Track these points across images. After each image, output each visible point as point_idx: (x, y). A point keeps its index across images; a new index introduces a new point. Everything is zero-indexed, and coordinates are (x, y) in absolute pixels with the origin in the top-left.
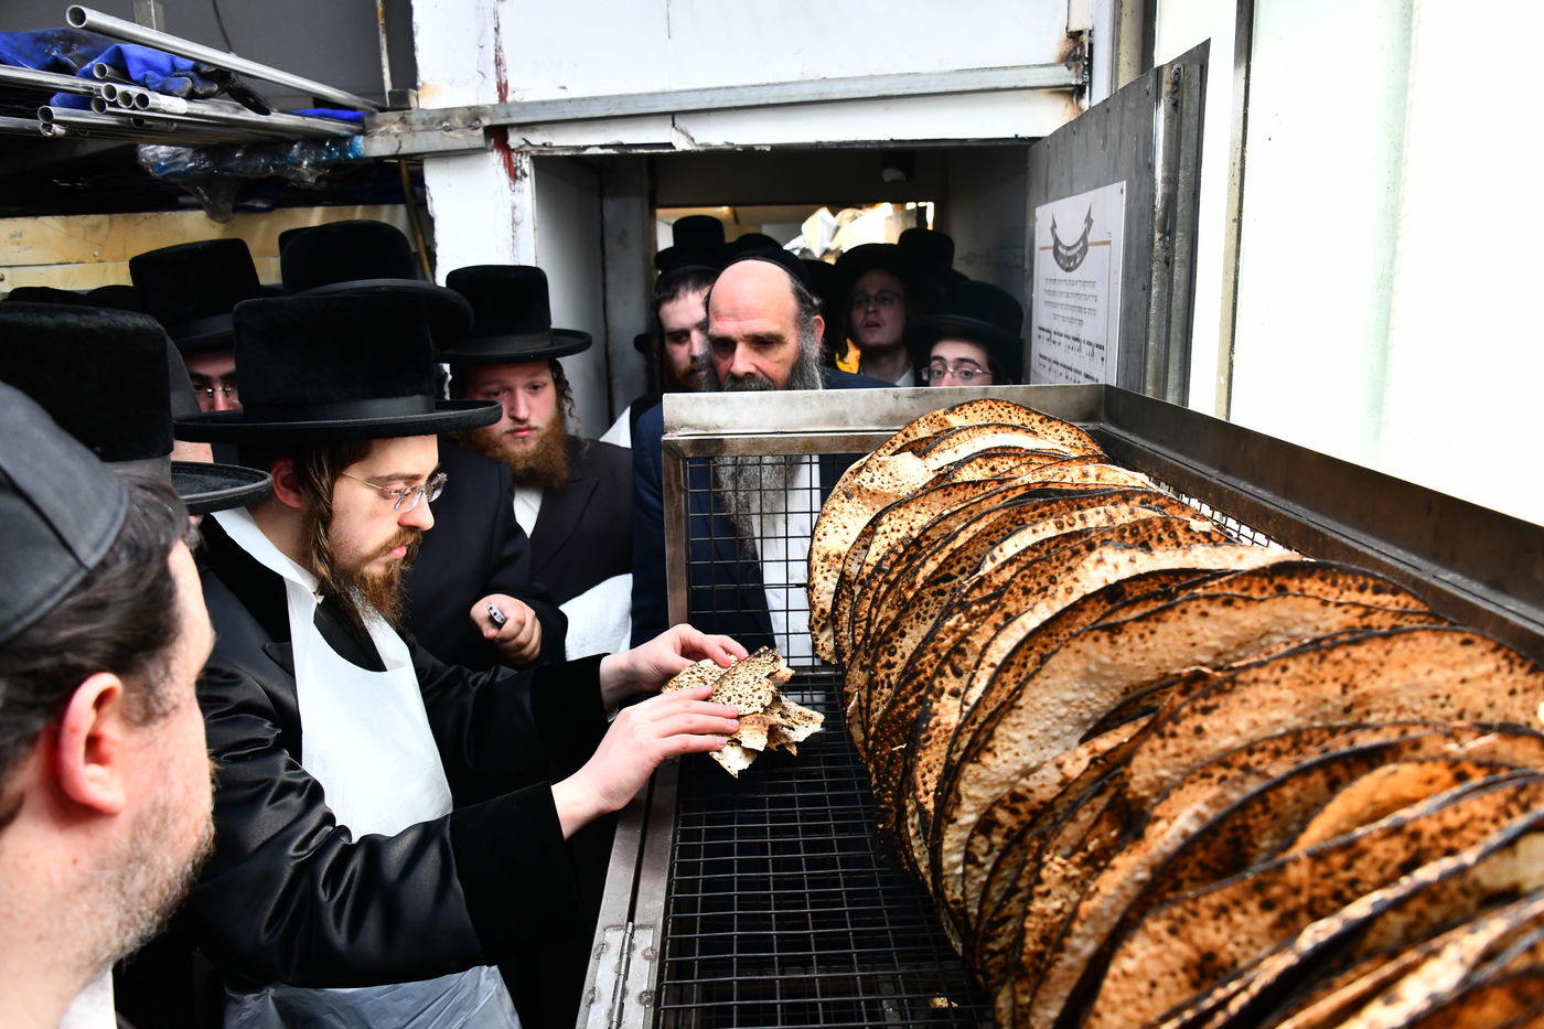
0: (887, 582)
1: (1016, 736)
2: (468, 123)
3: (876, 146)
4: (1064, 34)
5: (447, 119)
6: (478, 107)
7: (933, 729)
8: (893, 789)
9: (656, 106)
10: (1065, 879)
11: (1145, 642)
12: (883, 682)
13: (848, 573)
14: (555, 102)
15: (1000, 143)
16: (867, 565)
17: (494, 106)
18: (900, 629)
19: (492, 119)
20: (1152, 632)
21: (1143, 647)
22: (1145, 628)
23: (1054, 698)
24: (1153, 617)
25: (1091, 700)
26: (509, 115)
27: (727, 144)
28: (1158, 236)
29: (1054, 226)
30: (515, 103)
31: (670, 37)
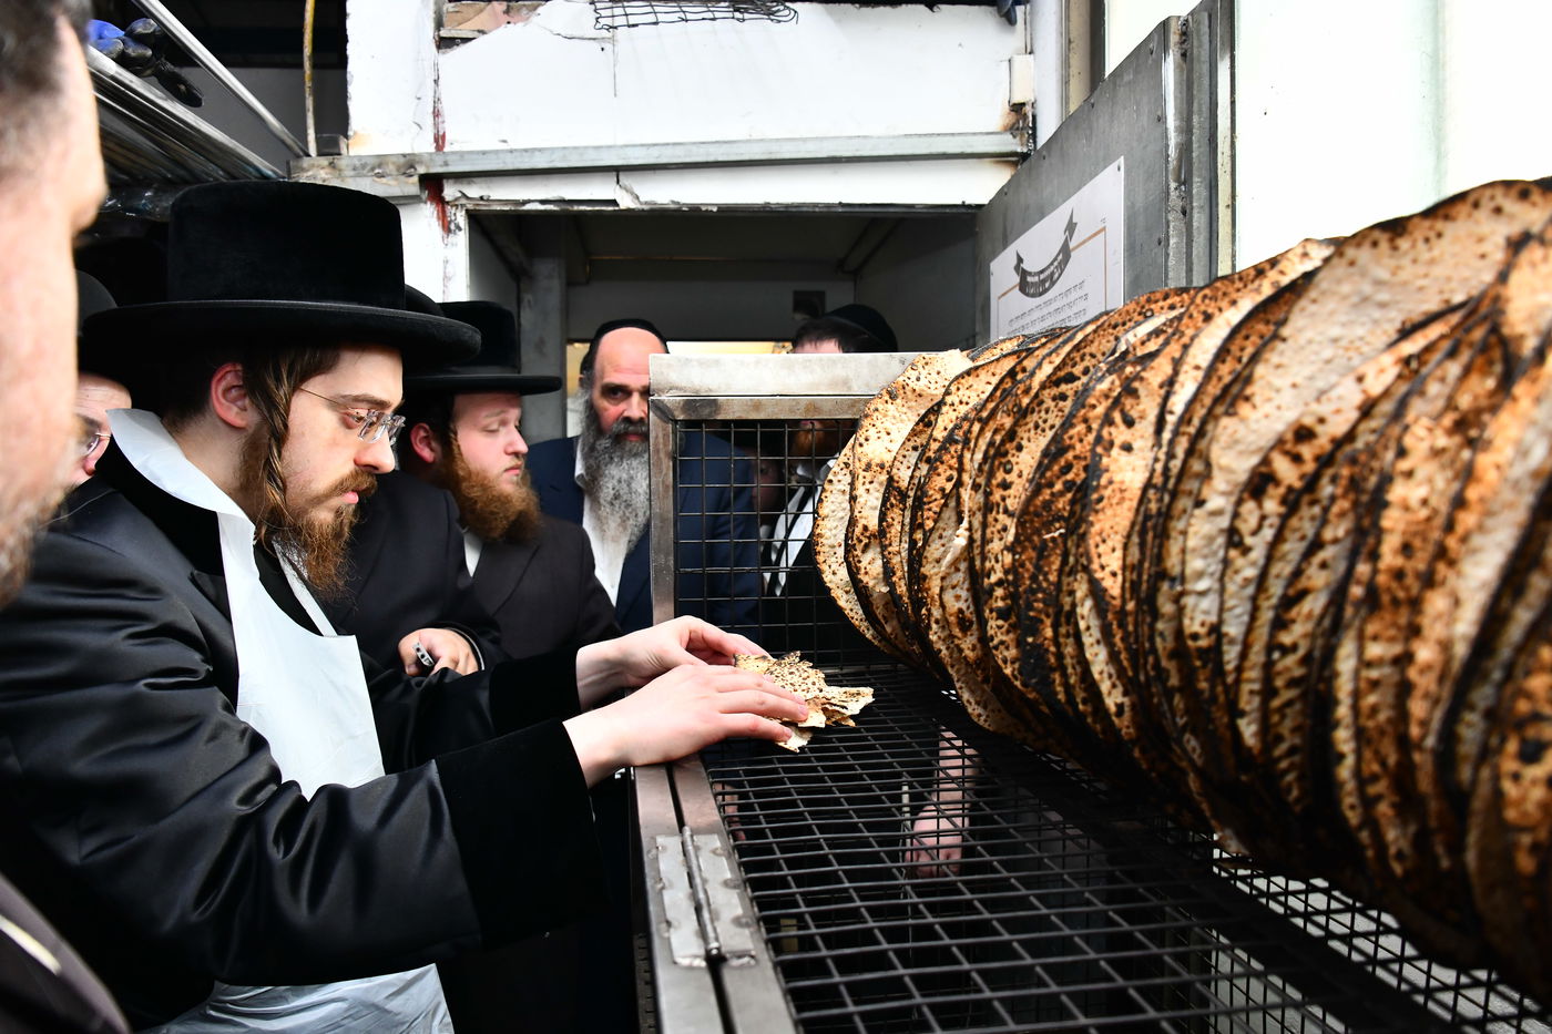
0: (980, 420)
1: (1277, 382)
2: (402, 170)
3: (825, 210)
4: (1007, 108)
5: (380, 166)
6: (413, 154)
7: (1106, 487)
9: (602, 160)
10: (1436, 453)
11: (1430, 249)
12: (998, 505)
13: (896, 478)
14: (496, 152)
15: (948, 211)
16: (935, 440)
17: (431, 154)
18: (1017, 440)
19: (428, 167)
20: (1439, 235)
21: (1427, 257)
22: (1431, 228)
23: (1320, 333)
24: (1441, 212)
26: (446, 164)
27: (673, 202)
28: (1173, 185)
29: (1020, 260)
30: (453, 153)
31: (615, 95)
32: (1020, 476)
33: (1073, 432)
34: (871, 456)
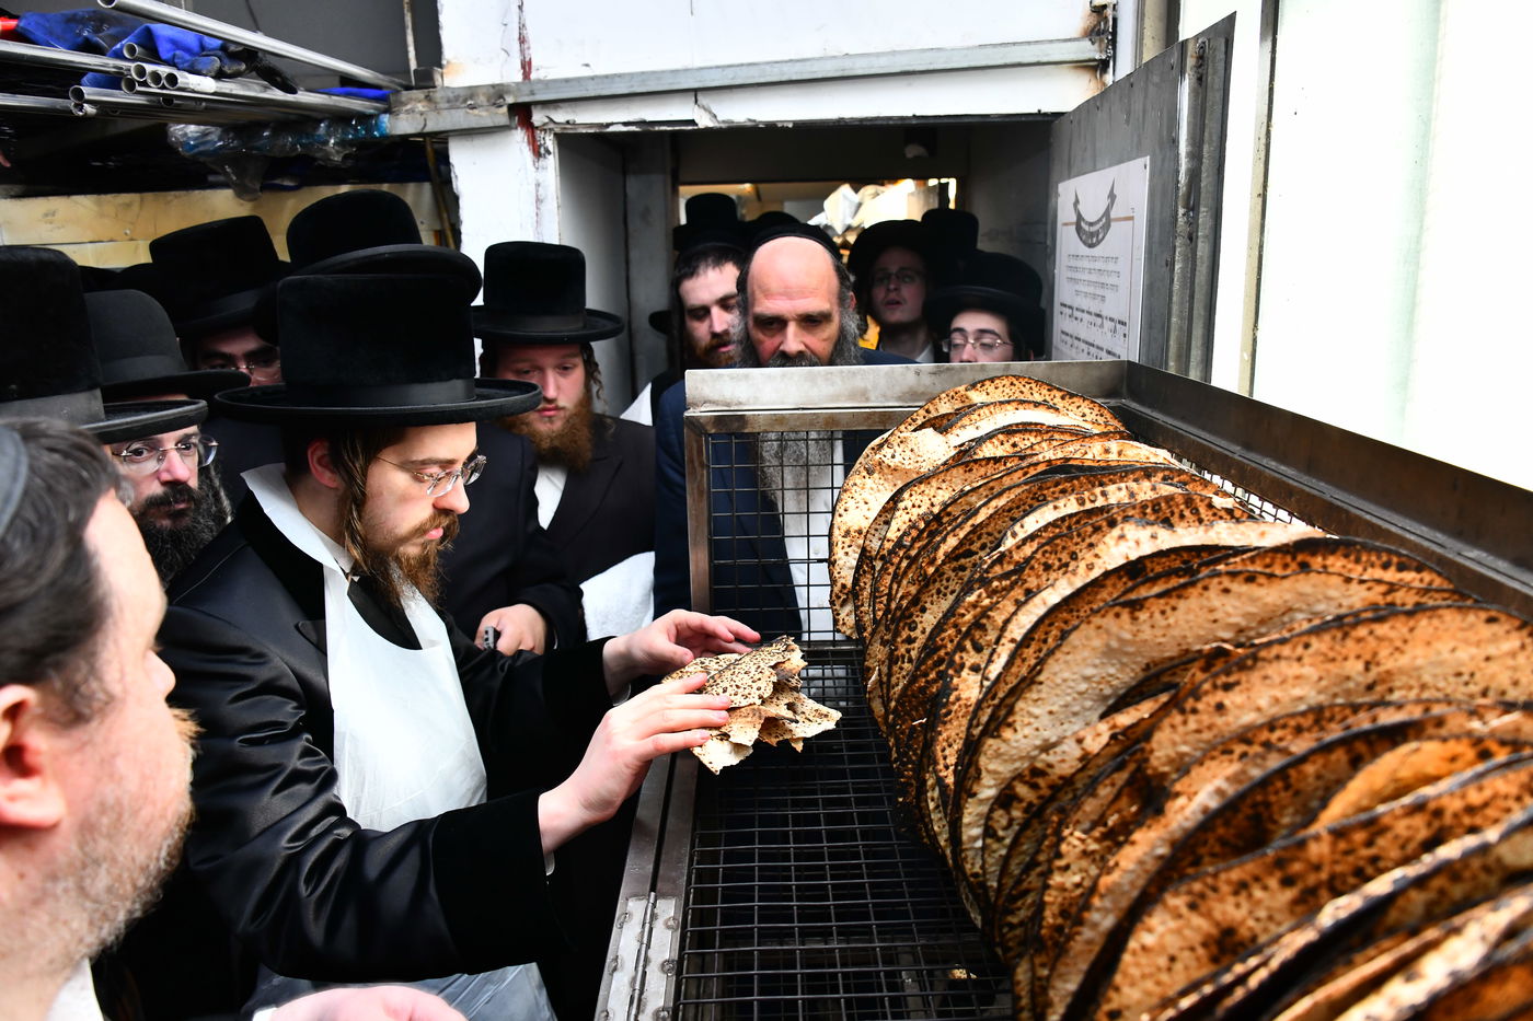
0: (908, 557)
1: (1036, 711)
2: (493, 101)
3: (899, 122)
4: (1088, 9)
5: (471, 97)
6: (501, 85)
7: (954, 703)
8: (912, 762)
9: (679, 83)
10: (1085, 854)
11: (1167, 619)
12: (903, 656)
13: (868, 549)
14: (579, 80)
15: (1023, 119)
16: (889, 541)
17: (517, 84)
18: (921, 604)
19: (516, 97)
20: (1174, 609)
21: (1164, 623)
22: (1167, 604)
23: (1074, 673)
24: (1174, 594)
25: (1111, 676)
26: (532, 93)
27: (750, 120)
28: (1181, 211)
29: (1077, 202)
30: (539, 81)
31: (692, 13)
32: (923, 632)
33: (944, 635)
34: (849, 524)
